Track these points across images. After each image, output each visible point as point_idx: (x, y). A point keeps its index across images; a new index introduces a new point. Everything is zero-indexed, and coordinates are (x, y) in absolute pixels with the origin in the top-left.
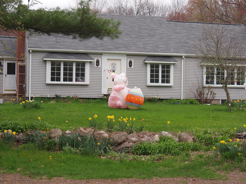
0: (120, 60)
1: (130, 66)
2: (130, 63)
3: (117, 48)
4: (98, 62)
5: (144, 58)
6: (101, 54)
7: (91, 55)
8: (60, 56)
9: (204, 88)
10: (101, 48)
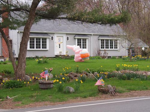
0: (63, 37)
1: (68, 40)
2: (68, 38)
3: (61, 30)
4: (52, 38)
5: (74, 36)
6: (54, 34)
7: (49, 34)
8: (34, 35)
9: (100, 50)
10: (53, 30)
